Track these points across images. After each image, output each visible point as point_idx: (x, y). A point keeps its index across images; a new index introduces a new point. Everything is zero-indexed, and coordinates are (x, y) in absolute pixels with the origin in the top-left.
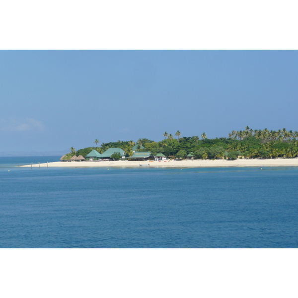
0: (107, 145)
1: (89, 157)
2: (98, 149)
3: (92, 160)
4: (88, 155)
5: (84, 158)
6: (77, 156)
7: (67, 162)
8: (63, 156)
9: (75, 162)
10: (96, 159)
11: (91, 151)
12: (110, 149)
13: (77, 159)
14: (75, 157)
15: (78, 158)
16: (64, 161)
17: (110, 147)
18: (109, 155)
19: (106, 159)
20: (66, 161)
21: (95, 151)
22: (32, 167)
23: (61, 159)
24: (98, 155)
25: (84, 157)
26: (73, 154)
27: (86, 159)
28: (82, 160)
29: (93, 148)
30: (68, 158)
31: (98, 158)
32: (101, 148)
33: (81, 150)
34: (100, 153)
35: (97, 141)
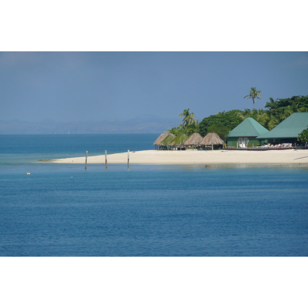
0: (284, 103)
1: (235, 139)
2: (259, 116)
3: (243, 145)
4: (233, 133)
5: (221, 142)
6: (203, 135)
7: (176, 152)
8: (163, 136)
9: (196, 152)
10: (256, 143)
11: (241, 121)
12: (294, 116)
13: (202, 143)
14: (196, 138)
15: (204, 141)
16: (164, 148)
17: (295, 111)
18: (295, 133)
19: (286, 145)
20: (170, 148)
21: (251, 120)
22: (86, 165)
23: (159, 142)
24: (262, 132)
25: (222, 137)
26: (190, 128)
27: (229, 143)
28: (217, 147)
29: (246, 113)
30: (176, 140)
31: (261, 141)
32: (269, 113)
33: (213, 117)
34: (266, 126)
35: (254, 94)
